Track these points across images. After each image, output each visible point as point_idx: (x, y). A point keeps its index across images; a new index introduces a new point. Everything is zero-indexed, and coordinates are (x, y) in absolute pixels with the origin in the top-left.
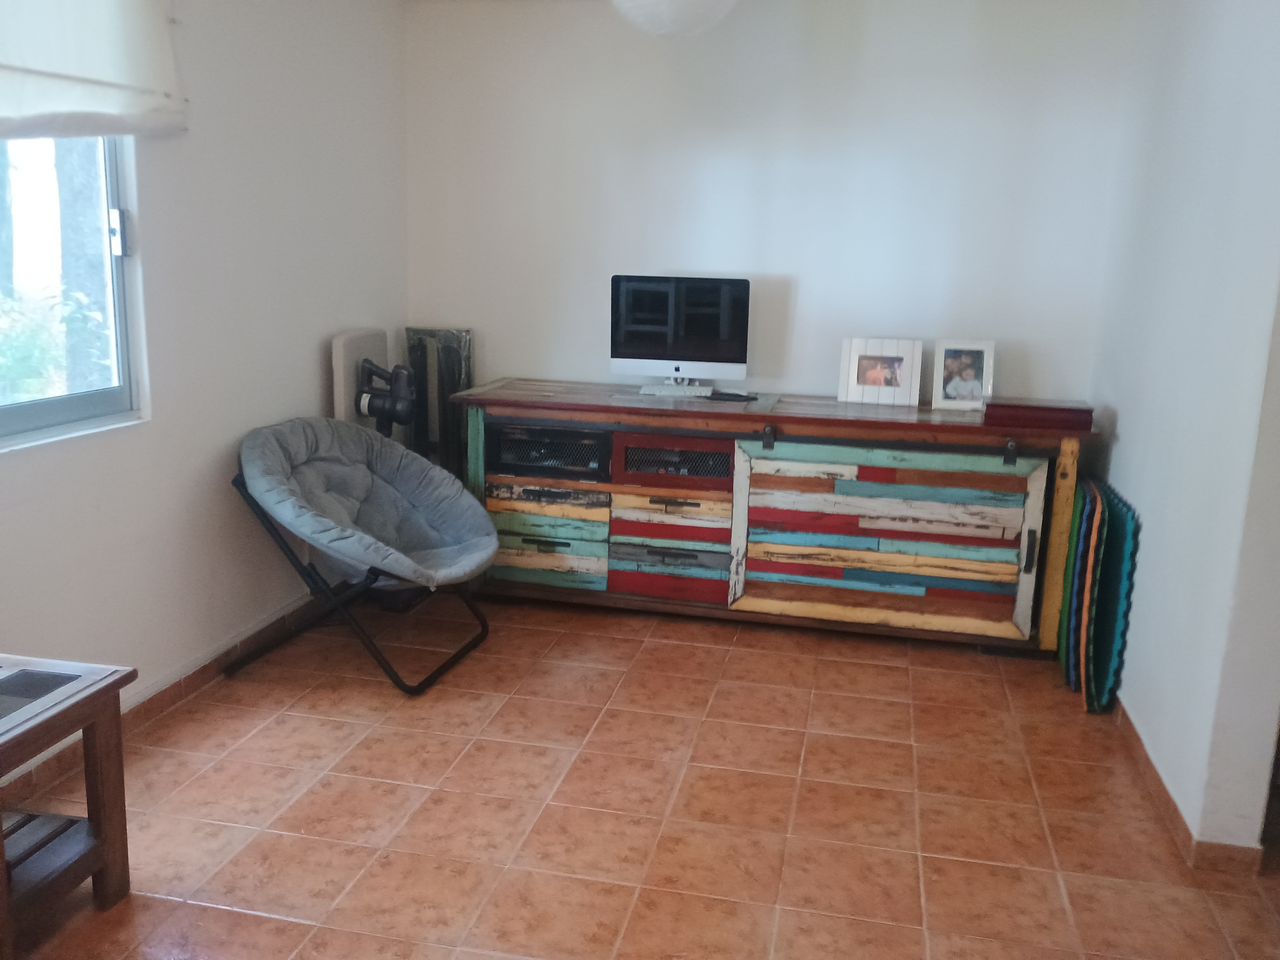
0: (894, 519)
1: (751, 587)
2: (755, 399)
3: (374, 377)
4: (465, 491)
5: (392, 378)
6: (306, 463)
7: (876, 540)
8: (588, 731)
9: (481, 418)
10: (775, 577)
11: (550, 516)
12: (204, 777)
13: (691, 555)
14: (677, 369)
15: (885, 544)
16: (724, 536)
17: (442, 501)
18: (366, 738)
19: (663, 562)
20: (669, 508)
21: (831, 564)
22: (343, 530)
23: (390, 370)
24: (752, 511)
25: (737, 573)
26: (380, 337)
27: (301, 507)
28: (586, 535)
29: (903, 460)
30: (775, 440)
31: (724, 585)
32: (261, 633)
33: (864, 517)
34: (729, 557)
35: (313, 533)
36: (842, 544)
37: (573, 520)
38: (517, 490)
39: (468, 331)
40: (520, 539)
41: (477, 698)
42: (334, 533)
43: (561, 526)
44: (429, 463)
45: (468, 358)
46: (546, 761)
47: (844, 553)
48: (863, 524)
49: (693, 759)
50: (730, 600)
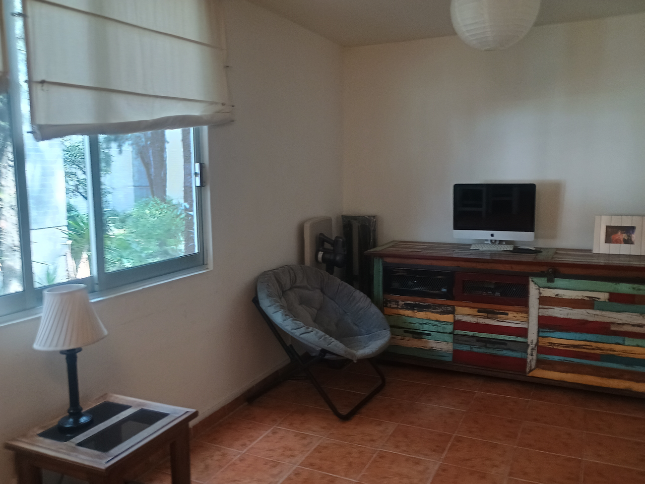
0: (633, 325)
1: (540, 364)
2: (540, 252)
3: (325, 243)
4: (373, 304)
5: (334, 243)
6: (290, 289)
7: (622, 338)
8: (444, 449)
9: (381, 263)
10: (556, 358)
11: (421, 318)
12: (234, 464)
13: (504, 342)
14: (492, 235)
15: (628, 341)
16: (524, 332)
17: (361, 309)
18: (319, 446)
19: (486, 347)
20: (490, 316)
21: (593, 352)
22: (308, 328)
23: (333, 239)
24: (541, 318)
25: (532, 355)
26: (329, 220)
27: (286, 315)
28: (440, 330)
29: (639, 290)
30: (555, 277)
31: (523, 361)
32: (265, 379)
33: (613, 323)
34: (526, 345)
35: (292, 330)
36: (599, 341)
37: (433, 321)
38: (401, 303)
39: (374, 217)
40: (402, 330)
41: (380, 424)
42: (303, 330)
43: (425, 324)
44: (354, 288)
45: (374, 231)
46: (421, 468)
47: (600, 345)
48: (613, 328)
49: (511, 474)
50: (528, 370)
